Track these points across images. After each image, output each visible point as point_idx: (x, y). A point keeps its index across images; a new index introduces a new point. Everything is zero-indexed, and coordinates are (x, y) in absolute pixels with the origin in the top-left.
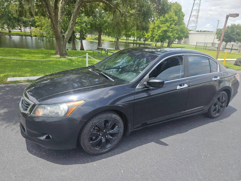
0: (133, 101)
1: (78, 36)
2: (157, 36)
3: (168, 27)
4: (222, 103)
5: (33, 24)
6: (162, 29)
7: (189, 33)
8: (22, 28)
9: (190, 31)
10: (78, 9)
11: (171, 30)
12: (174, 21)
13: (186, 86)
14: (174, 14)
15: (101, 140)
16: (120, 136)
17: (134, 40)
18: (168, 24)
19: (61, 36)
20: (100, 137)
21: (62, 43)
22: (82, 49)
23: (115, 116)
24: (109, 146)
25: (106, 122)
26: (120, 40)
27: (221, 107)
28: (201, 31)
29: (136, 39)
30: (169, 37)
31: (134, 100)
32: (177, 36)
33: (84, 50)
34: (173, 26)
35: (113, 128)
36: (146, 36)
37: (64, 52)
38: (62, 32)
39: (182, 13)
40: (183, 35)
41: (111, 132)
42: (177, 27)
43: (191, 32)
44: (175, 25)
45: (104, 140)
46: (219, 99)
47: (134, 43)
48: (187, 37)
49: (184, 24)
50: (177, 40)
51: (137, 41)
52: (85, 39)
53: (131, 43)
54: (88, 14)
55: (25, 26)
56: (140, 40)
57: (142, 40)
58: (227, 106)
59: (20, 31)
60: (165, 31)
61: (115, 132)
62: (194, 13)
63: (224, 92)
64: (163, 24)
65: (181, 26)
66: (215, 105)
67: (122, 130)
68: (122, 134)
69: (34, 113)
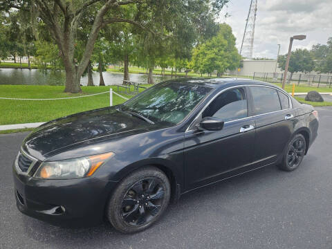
0: (182, 151)
1: (95, 66)
2: (202, 66)
3: (216, 54)
4: (299, 150)
5: (33, 52)
6: (208, 57)
7: (243, 61)
8: (17, 58)
9: (245, 58)
10: (96, 31)
11: (220, 57)
12: (223, 46)
13: (251, 127)
14: (223, 37)
15: (138, 211)
16: (165, 202)
17: (172, 72)
18: (216, 50)
19: (74, 66)
20: (136, 206)
21: (74, 76)
22: (102, 83)
23: (157, 173)
24: (150, 219)
25: (146, 182)
26: (153, 72)
27: (299, 155)
28: (258, 59)
29: (174, 70)
30: (217, 67)
31: (184, 149)
32: (229, 65)
33: (104, 85)
34: (222, 52)
35: (155, 191)
36: (188, 66)
37: (77, 88)
38: (74, 62)
39: (233, 36)
40: (236, 63)
41: (152, 197)
42: (228, 54)
43: (246, 60)
44: (225, 51)
45: (142, 211)
46: (294, 145)
47: (172, 75)
48: (241, 66)
49: (236, 50)
50: (228, 70)
51: (176, 72)
52: (106, 70)
53: (169, 75)
54: (109, 38)
55: (21, 55)
56: (180, 72)
57: (183, 71)
58: (305, 154)
59: (14, 61)
60: (213, 59)
61: (158, 197)
62: (248, 36)
63: (300, 135)
64: (209, 50)
65: (233, 53)
66: (290, 153)
67: (168, 194)
68: (168, 199)
69: (39, 174)
